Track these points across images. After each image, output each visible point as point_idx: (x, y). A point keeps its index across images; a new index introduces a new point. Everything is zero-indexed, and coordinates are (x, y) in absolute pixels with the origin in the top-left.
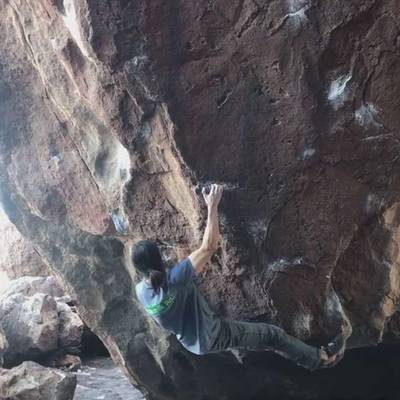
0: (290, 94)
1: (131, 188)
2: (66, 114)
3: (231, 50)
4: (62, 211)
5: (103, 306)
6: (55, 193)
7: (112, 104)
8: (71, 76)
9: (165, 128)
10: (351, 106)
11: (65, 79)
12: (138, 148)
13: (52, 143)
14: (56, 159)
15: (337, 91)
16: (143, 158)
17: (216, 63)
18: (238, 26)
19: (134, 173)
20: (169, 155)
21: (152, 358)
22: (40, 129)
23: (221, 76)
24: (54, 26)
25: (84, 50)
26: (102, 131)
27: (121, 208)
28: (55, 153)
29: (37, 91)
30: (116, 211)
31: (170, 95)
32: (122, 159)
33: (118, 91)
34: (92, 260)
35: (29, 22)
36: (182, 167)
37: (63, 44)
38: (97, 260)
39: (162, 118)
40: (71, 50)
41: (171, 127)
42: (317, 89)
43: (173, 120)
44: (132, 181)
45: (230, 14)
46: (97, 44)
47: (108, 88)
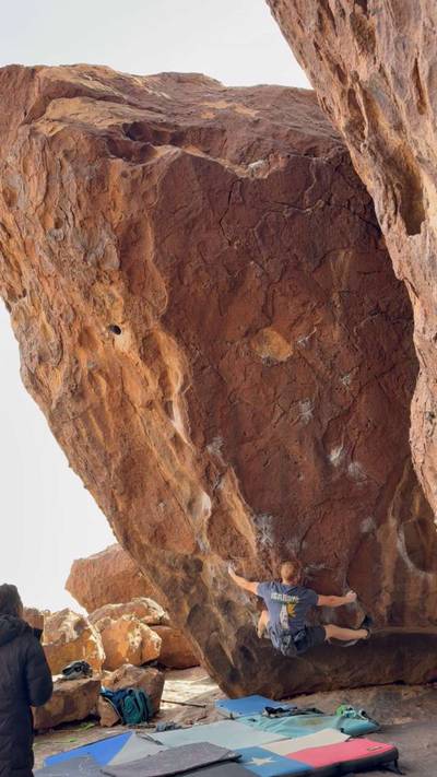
0: (308, 458)
1: (211, 521)
2: (170, 476)
3: (270, 435)
4: (163, 540)
5: (187, 610)
6: (160, 527)
7: (201, 470)
8: (174, 452)
9: (233, 482)
10: (344, 464)
11: (170, 455)
12: (216, 496)
13: (160, 494)
14: (161, 505)
15: (335, 456)
16: (218, 502)
18: (274, 421)
19: (214, 511)
20: (235, 499)
21: (223, 652)
22: (152, 485)
23: (265, 450)
24: (166, 426)
25: (185, 439)
26: (191, 484)
27: (205, 534)
28: (161, 501)
29: (151, 463)
30: (201, 537)
31: (236, 462)
32: (206, 502)
33: (205, 462)
34: (180, 575)
35: (149, 423)
36: (244, 506)
37: (171, 435)
39: (231, 476)
40: (176, 439)
41: (237, 481)
42: (323, 455)
43: (238, 476)
44: (212, 516)
45: (268, 415)
46: (193, 436)
47: (199, 460)
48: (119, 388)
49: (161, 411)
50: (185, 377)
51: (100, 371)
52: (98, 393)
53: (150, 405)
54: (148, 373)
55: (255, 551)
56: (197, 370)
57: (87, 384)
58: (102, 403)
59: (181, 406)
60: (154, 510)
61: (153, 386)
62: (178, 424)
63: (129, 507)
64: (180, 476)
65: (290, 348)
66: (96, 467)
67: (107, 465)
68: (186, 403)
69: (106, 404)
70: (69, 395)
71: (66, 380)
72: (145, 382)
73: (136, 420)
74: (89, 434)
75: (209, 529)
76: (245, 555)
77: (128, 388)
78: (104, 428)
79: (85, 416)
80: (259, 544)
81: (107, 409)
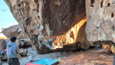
0: (60, 22)
1: (42, 30)
2: (36, 22)
3: (55, 18)
5: (34, 42)
6: (32, 30)
7: (43, 22)
11: (37, 19)
12: (44, 27)
13: (33, 25)
14: (33, 27)
17: (53, 19)
18: (56, 16)
19: (43, 29)
20: (48, 27)
21: (39, 48)
22: (32, 23)
25: (41, 17)
26: (40, 24)
27: (41, 32)
29: (32, 19)
30: (40, 32)
31: (49, 22)
32: (42, 27)
33: (44, 21)
35: (33, 13)
36: (49, 29)
37: (38, 16)
38: (34, 37)
41: (49, 25)
45: (55, 14)
46: (43, 17)
47: (43, 21)
48: (28, 6)
49: (36, 11)
50: (43, 6)
51: (25, 2)
52: (23, 6)
53: (34, 10)
54: (35, 4)
55: (49, 35)
56: (45, 5)
57: (21, 4)
58: (24, 8)
59: (41, 11)
60: (32, 27)
61: (36, 7)
62: (40, 14)
63: (27, 26)
64: (38, 22)
65: (60, 3)
66: (21, 19)
67: (24, 19)
68: (42, 11)
69: (25, 8)
70: (17, 5)
71: (17, 2)
72: (34, 6)
73: (31, 12)
74: (20, 13)
75: (42, 31)
76: (47, 36)
77: (30, 6)
78: (24, 12)
79: (20, 10)
80: (50, 34)
81: (25, 9)
